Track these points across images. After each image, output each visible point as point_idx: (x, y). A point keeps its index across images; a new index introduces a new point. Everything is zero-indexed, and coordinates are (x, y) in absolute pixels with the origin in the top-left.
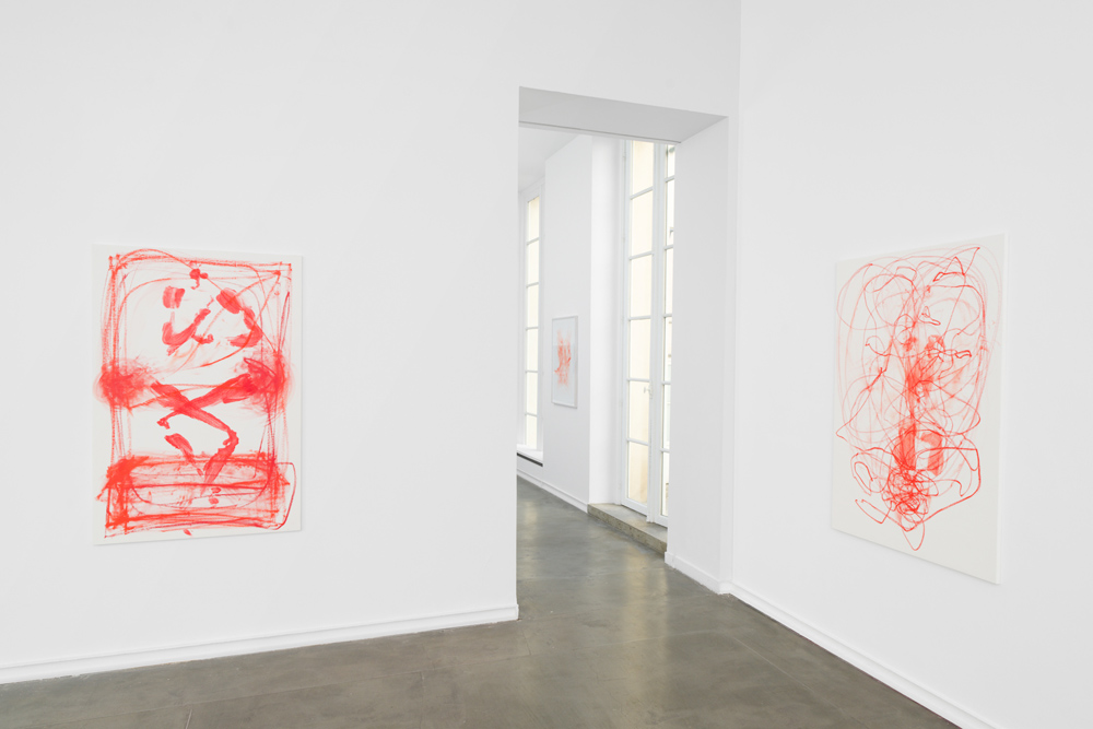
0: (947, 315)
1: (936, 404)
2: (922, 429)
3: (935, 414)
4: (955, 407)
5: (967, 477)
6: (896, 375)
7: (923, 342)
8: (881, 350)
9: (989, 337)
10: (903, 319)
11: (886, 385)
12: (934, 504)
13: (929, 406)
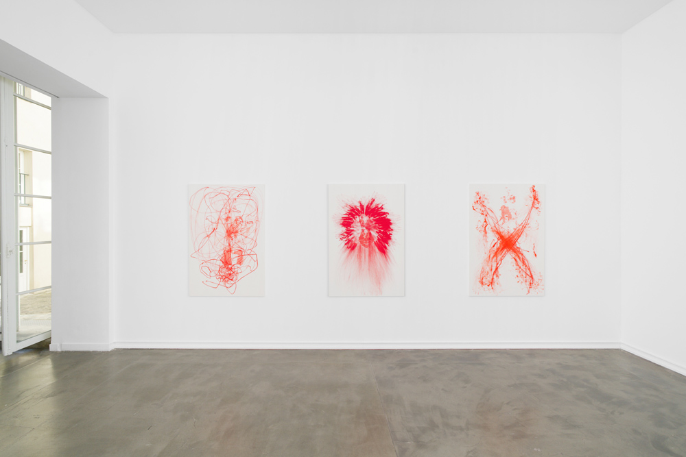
0: (242, 209)
1: (239, 241)
2: (234, 250)
3: (239, 244)
4: (247, 240)
5: (253, 264)
6: (222, 231)
7: (233, 218)
8: (214, 221)
9: (259, 217)
10: (224, 210)
11: (217, 235)
12: (240, 276)
13: (237, 241)
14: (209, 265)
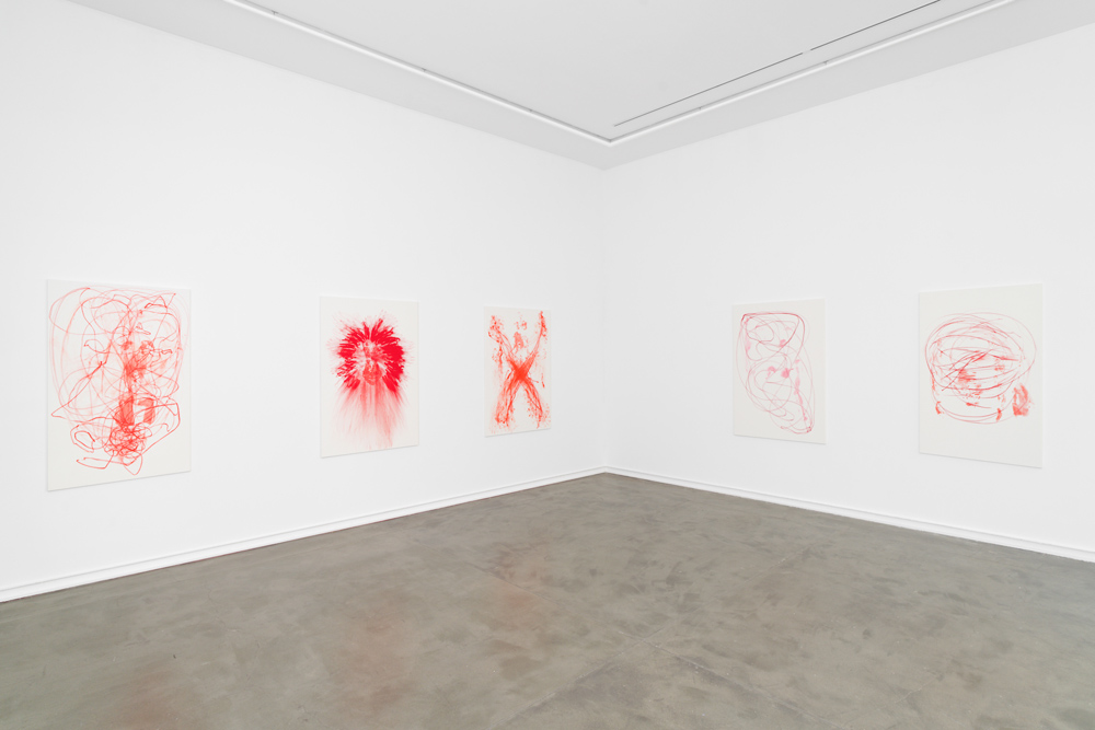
0: (153, 328)
1: (148, 383)
2: (138, 399)
3: (148, 388)
4: (162, 381)
5: (171, 420)
6: (116, 366)
7: (137, 344)
8: (100, 349)
9: (182, 342)
10: (120, 329)
11: (106, 373)
12: (148, 442)
13: (143, 383)
14: (89, 428)
